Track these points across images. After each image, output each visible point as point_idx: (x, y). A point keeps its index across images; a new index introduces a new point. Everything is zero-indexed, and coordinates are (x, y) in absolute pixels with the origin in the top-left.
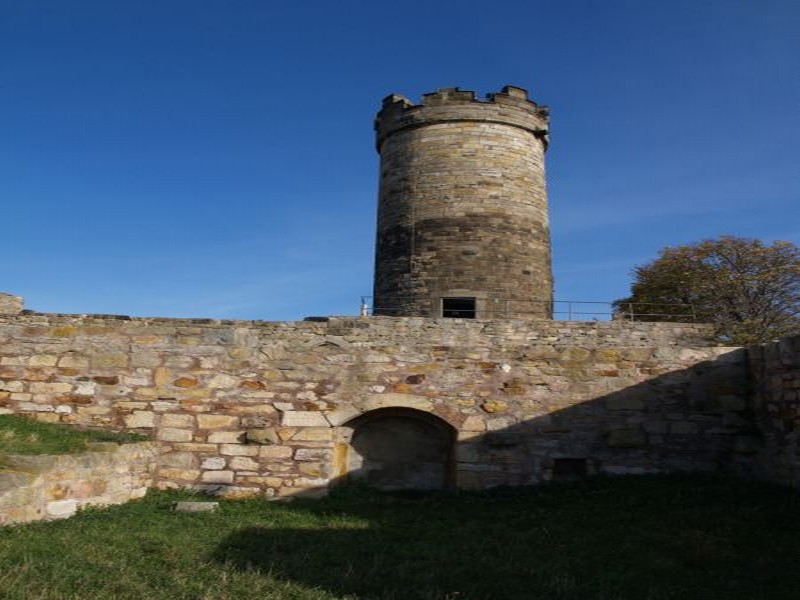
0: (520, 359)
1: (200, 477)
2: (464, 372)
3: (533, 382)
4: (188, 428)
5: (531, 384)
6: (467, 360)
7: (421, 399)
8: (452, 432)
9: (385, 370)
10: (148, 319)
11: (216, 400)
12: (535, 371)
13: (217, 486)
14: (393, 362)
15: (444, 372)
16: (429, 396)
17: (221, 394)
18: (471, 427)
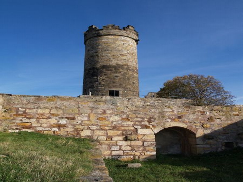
0: (211, 110)
1: (111, 153)
2: (195, 114)
3: (216, 118)
4: (104, 135)
5: (216, 119)
6: (196, 111)
7: (183, 124)
8: (194, 134)
9: (171, 114)
11: (113, 125)
12: (216, 114)
13: (118, 156)
14: (173, 111)
15: (189, 115)
16: (186, 123)
17: (115, 123)
18: (200, 133)
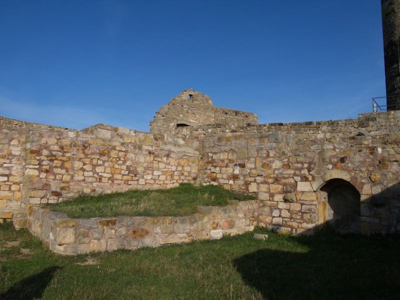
0: (385, 143)
1: (272, 221)
2: (362, 153)
3: (391, 160)
4: (267, 192)
5: (390, 161)
6: (363, 146)
7: (346, 173)
8: (357, 194)
9: (332, 154)
10: (290, 124)
11: (275, 176)
12: (392, 152)
13: (277, 227)
14: (334, 149)
15: (354, 155)
16: (349, 171)
17: (277, 172)
18: (367, 191)
